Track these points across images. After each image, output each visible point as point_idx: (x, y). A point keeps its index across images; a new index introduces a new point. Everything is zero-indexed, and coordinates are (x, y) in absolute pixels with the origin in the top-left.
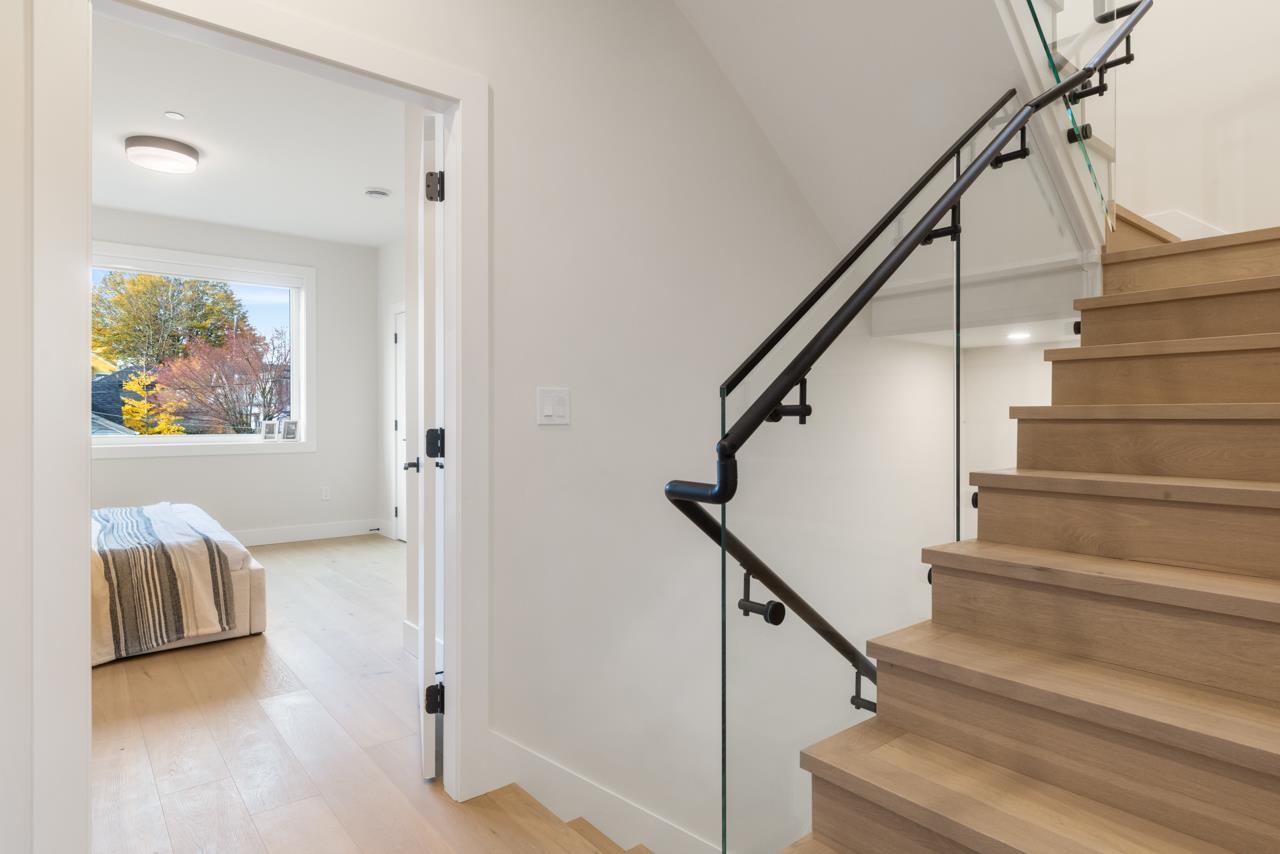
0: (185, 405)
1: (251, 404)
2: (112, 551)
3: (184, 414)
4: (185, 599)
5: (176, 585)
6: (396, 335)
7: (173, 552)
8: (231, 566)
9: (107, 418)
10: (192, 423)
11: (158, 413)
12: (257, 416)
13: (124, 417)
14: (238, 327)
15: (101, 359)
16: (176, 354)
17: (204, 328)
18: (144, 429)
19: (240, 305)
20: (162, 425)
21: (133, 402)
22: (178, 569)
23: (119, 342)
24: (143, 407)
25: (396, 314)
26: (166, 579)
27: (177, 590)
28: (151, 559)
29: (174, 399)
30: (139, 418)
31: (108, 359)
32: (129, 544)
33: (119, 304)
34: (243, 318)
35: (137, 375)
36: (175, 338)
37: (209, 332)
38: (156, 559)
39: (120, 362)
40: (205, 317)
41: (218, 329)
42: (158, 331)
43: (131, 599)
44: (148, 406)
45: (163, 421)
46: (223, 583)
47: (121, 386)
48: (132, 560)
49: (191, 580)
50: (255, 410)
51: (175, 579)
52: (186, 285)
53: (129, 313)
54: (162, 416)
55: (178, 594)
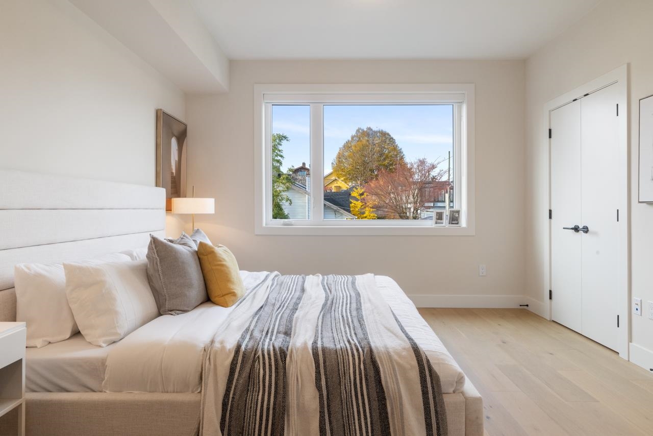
0: (377, 203)
1: (407, 202)
2: (324, 349)
3: (377, 208)
4: (394, 424)
5: (385, 405)
6: (550, 130)
7: (381, 361)
8: (444, 388)
9: (344, 209)
10: (380, 213)
11: (365, 207)
12: (410, 209)
13: (351, 209)
14: (399, 164)
15: (343, 183)
16: (372, 178)
17: (384, 165)
18: (359, 215)
19: (400, 152)
20: (367, 213)
21: (355, 202)
22: (387, 387)
23: (350, 174)
24: (359, 204)
25: (550, 111)
26: (374, 395)
27: (387, 413)
28: (360, 369)
29: (373, 200)
30: (357, 210)
31: (346, 183)
32: (340, 343)
33: (349, 156)
34: (402, 158)
35: (357, 189)
36: (372, 171)
37: (386, 167)
38: (365, 368)
39: (350, 184)
40: (385, 159)
41: (391, 165)
42: (365, 169)
43: (340, 416)
44: (361, 204)
45: (367, 212)
46: (436, 412)
47: (350, 194)
48: (341, 367)
49: (401, 404)
50: (409, 206)
51: (384, 399)
52: (377, 145)
53: (354, 160)
54: (367, 209)
55: (387, 418)
